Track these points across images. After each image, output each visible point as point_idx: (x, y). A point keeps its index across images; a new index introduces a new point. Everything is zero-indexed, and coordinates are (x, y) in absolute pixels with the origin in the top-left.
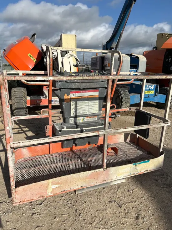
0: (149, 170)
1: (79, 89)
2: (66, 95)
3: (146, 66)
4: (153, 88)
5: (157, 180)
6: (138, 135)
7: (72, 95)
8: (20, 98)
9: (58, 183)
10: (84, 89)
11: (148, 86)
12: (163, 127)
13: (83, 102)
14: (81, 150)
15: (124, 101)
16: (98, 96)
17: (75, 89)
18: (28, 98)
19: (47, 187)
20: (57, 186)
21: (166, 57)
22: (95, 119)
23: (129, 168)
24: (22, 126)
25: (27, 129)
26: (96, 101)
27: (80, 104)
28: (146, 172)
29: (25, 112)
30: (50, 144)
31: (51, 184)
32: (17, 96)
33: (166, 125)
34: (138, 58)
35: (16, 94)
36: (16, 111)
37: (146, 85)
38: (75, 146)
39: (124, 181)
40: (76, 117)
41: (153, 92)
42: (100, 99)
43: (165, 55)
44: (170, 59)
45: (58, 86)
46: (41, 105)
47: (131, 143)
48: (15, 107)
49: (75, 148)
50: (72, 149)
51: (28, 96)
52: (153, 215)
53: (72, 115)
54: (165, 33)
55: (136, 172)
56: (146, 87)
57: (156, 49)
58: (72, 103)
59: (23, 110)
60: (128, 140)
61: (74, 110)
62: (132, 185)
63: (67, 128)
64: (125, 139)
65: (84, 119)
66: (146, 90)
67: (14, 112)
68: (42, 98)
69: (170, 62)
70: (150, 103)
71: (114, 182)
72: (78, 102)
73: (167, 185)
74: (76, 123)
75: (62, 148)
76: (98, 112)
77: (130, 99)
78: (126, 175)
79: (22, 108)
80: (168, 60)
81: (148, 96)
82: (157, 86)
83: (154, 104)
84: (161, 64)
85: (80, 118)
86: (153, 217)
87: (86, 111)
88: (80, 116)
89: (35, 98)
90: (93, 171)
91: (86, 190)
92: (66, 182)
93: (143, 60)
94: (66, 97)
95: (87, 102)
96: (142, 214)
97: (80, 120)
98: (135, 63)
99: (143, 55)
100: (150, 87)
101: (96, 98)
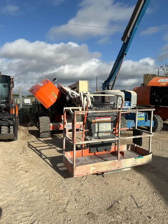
0: (143, 163)
1: (100, 116)
2: (93, 120)
3: (137, 99)
4: (143, 115)
5: (149, 170)
6: (136, 145)
7: (96, 120)
8: (46, 124)
9: (95, 167)
10: (103, 116)
11: (139, 114)
12: (150, 137)
13: (103, 124)
14: (100, 155)
15: (123, 125)
16: (110, 121)
17: (98, 116)
18: (51, 124)
19: (90, 168)
20: (95, 168)
21: (152, 92)
22: (109, 134)
23: (132, 160)
24: (50, 145)
25: (54, 146)
26: (109, 123)
27: (101, 125)
28: (142, 164)
29: (49, 135)
30: (83, 150)
31: (92, 167)
32: (44, 123)
33: (151, 136)
34: (130, 93)
35: (43, 121)
36: (42, 134)
37: (138, 114)
38: (97, 152)
39: (130, 169)
40: (98, 132)
41: (143, 119)
42: (112, 122)
43: (151, 91)
44: (155, 93)
45: (89, 115)
46: (60, 129)
47: (131, 151)
48: (42, 131)
49: (97, 153)
50: (95, 153)
51: (51, 122)
52: (147, 183)
53: (96, 131)
54: (149, 74)
55: (136, 163)
56: (138, 115)
57: (144, 86)
58: (96, 124)
59: (47, 133)
60: (129, 149)
61: (97, 129)
62: (134, 172)
63: (94, 139)
64: (128, 148)
65: (103, 134)
66: (138, 117)
67: (41, 135)
68: (61, 124)
69: (155, 95)
70: (143, 127)
71: (124, 169)
72: (99, 124)
73: (155, 172)
74: (98, 136)
75: (90, 153)
76: (111, 130)
77: (126, 124)
78: (131, 165)
79: (47, 132)
80: (154, 94)
81: (141, 121)
82: (146, 114)
83: (146, 128)
84: (148, 97)
85: (100, 134)
86: (147, 184)
87: (104, 129)
88: (101, 132)
89: (56, 124)
90: (113, 161)
91: (109, 173)
92: (99, 166)
93: (134, 95)
94: (93, 121)
95: (105, 124)
96: (141, 183)
97: (100, 135)
98: (128, 97)
99: (134, 91)
100: (141, 115)
101: (109, 121)
